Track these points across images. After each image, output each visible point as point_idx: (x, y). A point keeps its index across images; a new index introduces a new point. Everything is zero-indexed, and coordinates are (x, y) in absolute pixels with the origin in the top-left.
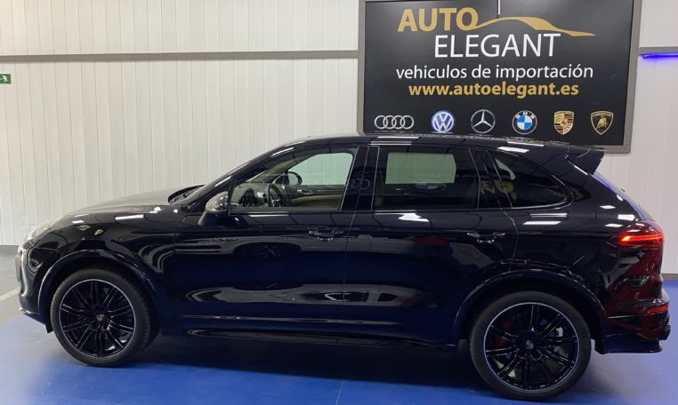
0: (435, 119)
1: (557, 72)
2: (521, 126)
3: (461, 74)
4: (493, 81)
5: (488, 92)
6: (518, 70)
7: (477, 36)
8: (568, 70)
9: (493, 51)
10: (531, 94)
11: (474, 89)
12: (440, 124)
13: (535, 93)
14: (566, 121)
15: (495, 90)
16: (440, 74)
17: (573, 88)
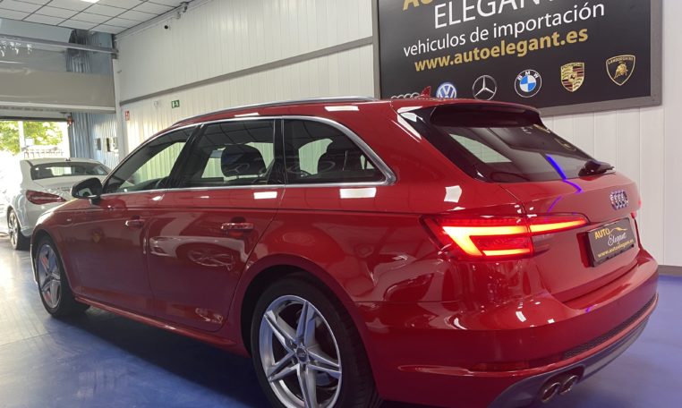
0: (439, 93)
1: (560, 18)
2: (525, 88)
3: (461, 41)
4: (491, 42)
5: (488, 56)
6: (516, 25)
8: (573, 13)
9: (490, 9)
10: (531, 49)
11: (473, 55)
12: (444, 95)
13: (536, 48)
14: (575, 74)
15: (494, 52)
16: (441, 46)
17: (581, 33)
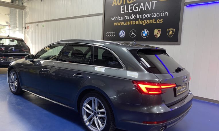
0: (120, 33)
1: (156, 15)
2: (144, 35)
3: (128, 18)
4: (136, 20)
5: (135, 24)
6: (143, 15)
7: (132, 5)
8: (159, 14)
9: (136, 9)
10: (147, 23)
11: (131, 23)
12: (121, 34)
14: (158, 32)
15: (137, 23)
16: (122, 19)
17: (161, 20)
